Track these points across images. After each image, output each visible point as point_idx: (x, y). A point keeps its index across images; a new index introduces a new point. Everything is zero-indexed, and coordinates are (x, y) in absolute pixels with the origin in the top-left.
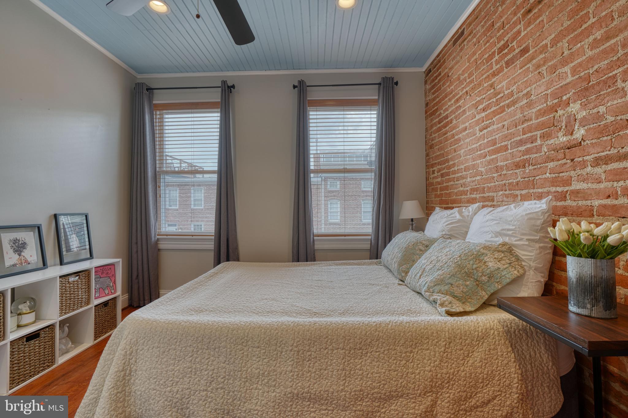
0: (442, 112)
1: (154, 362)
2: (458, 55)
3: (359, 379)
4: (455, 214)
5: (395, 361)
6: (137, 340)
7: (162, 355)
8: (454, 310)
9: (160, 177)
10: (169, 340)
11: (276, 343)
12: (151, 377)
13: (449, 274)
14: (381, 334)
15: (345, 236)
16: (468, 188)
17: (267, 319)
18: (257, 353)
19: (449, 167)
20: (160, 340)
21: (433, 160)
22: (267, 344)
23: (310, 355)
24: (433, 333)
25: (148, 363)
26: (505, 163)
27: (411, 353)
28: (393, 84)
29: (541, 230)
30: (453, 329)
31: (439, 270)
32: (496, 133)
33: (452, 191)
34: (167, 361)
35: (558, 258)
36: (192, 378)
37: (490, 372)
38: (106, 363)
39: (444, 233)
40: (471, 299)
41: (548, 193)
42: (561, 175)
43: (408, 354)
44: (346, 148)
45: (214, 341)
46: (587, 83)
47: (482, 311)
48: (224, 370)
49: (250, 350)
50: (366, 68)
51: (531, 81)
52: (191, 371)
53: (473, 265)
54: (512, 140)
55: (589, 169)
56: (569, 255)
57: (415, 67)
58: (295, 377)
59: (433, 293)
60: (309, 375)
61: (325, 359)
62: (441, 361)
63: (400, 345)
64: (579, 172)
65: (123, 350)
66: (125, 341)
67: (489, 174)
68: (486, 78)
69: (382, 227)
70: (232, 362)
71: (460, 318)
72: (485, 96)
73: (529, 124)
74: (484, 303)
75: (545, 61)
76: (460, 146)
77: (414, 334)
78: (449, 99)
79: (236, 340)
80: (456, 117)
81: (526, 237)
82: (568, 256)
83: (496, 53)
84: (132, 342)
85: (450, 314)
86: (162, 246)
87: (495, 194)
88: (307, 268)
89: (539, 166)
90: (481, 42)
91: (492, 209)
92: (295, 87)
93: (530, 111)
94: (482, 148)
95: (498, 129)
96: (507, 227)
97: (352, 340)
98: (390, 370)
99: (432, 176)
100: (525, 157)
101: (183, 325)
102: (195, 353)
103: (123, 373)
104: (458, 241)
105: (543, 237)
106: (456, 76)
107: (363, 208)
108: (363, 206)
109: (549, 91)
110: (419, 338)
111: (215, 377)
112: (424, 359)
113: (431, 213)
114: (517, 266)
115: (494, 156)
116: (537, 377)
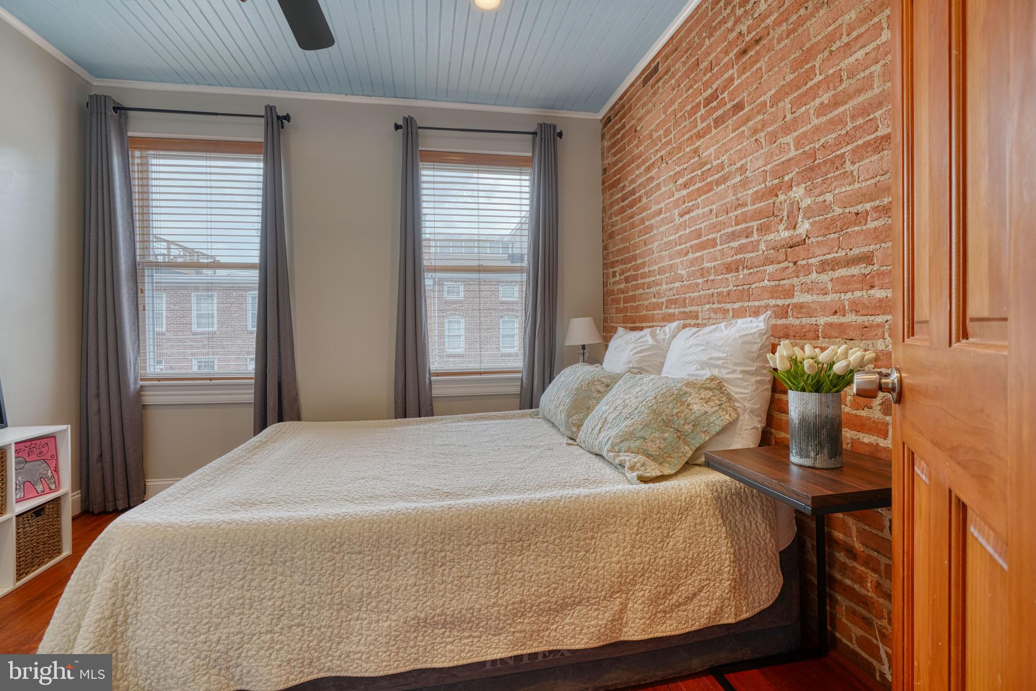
0: (627, 183)
1: (172, 595)
2: (650, 101)
3: (518, 586)
4: (645, 337)
5: (570, 554)
6: (137, 562)
7: (188, 582)
8: (648, 474)
9: (144, 272)
10: (200, 556)
11: (389, 543)
12: (167, 623)
13: (641, 424)
14: (549, 516)
15: (481, 373)
16: (664, 300)
17: (371, 508)
18: (358, 561)
19: (637, 268)
20: (182, 557)
21: (613, 256)
22: (374, 546)
23: (444, 557)
24: (622, 508)
25: (160, 599)
26: (713, 264)
27: (592, 539)
28: (556, 134)
29: (757, 358)
30: (648, 501)
31: (626, 418)
32: (701, 221)
33: (640, 303)
34: (197, 591)
35: (777, 396)
36: (245, 615)
37: (695, 555)
38: (73, 609)
39: (631, 365)
40: (671, 457)
41: (767, 307)
42: (782, 282)
43: (588, 541)
44: (481, 232)
45: (282, 550)
46: (812, 161)
47: (684, 474)
48: (302, 595)
49: (346, 558)
50: (514, 106)
51: (746, 150)
52: (243, 604)
53: (673, 409)
54: (723, 232)
55: (814, 275)
56: (791, 389)
57: (587, 111)
58: (421, 593)
59: (619, 452)
60: (442, 587)
61: (468, 560)
62: (633, 546)
63: (577, 528)
64: (803, 279)
65: (110, 581)
66: (113, 566)
67: (692, 279)
68: (688, 139)
69: (538, 359)
70: (315, 581)
71: (657, 484)
72: (686, 165)
73: (743, 210)
74: (687, 463)
75: (764, 123)
76: (652, 237)
77: (596, 511)
78: (637, 165)
79: (321, 545)
80: (646, 193)
81: (740, 368)
82: (790, 391)
83: (702, 105)
84: (127, 565)
85: (643, 480)
86: (150, 398)
87: (699, 308)
88: (422, 427)
89: (755, 270)
90: (682, 86)
91: (696, 329)
92: (397, 127)
93: (745, 193)
94: (683, 241)
95: (704, 215)
96: (717, 355)
97: (507, 529)
98: (563, 567)
99: (612, 280)
100: (738, 257)
101: (224, 528)
102: (250, 572)
103: (112, 620)
104: (652, 377)
105: (761, 367)
106: (648, 132)
107: (501, 330)
108: (501, 327)
109: (769, 167)
110: (603, 516)
111: (286, 609)
112: (611, 545)
113: (611, 337)
114: (728, 409)
115: (698, 254)
116: (753, 555)
